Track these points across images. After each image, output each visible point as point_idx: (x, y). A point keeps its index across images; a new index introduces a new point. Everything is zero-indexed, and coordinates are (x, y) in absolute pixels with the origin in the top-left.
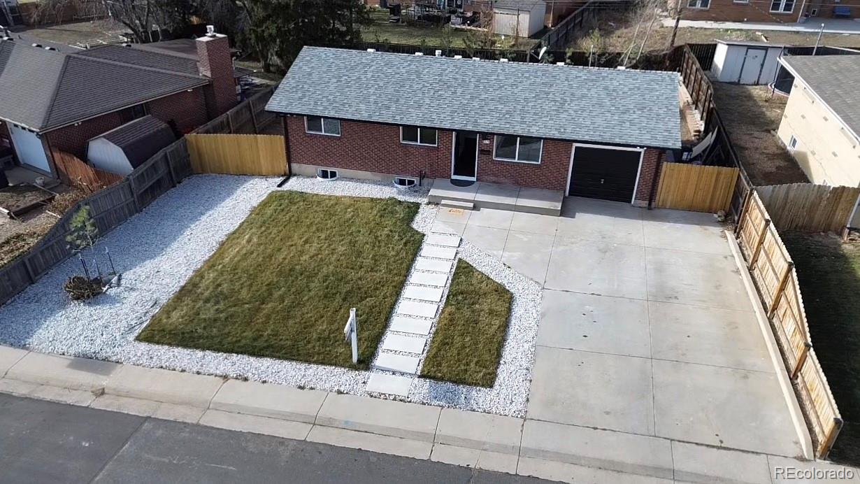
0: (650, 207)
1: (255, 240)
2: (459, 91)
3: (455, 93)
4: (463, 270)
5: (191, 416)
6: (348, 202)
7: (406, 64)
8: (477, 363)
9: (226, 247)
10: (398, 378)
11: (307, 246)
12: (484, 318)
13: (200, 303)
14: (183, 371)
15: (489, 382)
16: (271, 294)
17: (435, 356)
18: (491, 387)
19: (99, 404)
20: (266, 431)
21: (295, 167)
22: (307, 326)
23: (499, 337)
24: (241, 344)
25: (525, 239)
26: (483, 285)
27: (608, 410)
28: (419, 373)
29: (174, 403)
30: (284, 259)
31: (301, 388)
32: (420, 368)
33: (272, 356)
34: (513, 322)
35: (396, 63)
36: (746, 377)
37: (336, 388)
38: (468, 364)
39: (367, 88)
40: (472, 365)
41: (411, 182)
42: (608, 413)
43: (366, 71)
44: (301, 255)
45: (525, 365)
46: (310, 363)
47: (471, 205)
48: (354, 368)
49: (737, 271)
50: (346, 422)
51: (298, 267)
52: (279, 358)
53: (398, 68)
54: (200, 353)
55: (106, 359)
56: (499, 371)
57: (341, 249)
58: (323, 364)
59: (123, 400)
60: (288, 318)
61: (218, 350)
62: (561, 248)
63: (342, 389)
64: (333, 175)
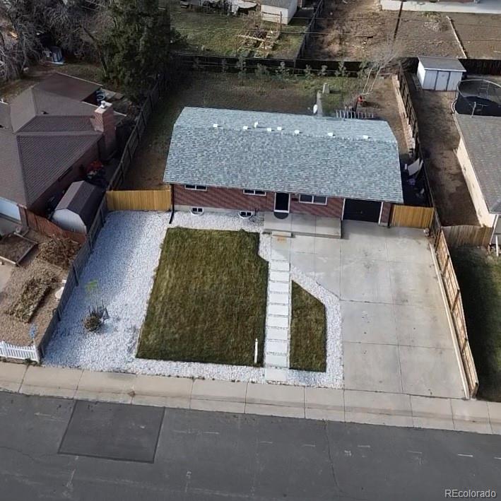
0: (389, 226)
1: (173, 275)
2: (275, 160)
3: (273, 162)
4: (296, 290)
5: (184, 404)
6: (217, 236)
7: (240, 139)
8: (316, 357)
9: (158, 281)
10: (279, 371)
11: (205, 278)
12: (313, 325)
13: (161, 329)
14: (170, 376)
15: (323, 369)
16: (197, 319)
17: (295, 354)
18: (325, 371)
19: (135, 401)
20: (225, 410)
21: (177, 207)
22: (224, 340)
23: (323, 339)
24: (194, 356)
25: (325, 261)
26: (309, 301)
27: (381, 380)
28: (289, 367)
29: (173, 397)
30: (195, 289)
31: (234, 381)
32: (289, 363)
33: (213, 362)
34: (328, 326)
35: (234, 138)
36: (441, 353)
37: (251, 380)
38: (312, 359)
39: (221, 160)
40: (314, 359)
41: (249, 214)
42: (381, 382)
43: (217, 146)
44: (204, 286)
45: (339, 356)
46: (233, 365)
47: (290, 234)
48: (255, 366)
49: (436, 278)
50: (261, 400)
51: (205, 296)
52: (216, 363)
53: (236, 142)
54: (174, 364)
55: (125, 372)
56: (327, 361)
57: (225, 278)
58: (239, 365)
59: (147, 398)
60: (212, 335)
61: (184, 361)
62: (345, 267)
63: (254, 380)
64: (200, 210)
